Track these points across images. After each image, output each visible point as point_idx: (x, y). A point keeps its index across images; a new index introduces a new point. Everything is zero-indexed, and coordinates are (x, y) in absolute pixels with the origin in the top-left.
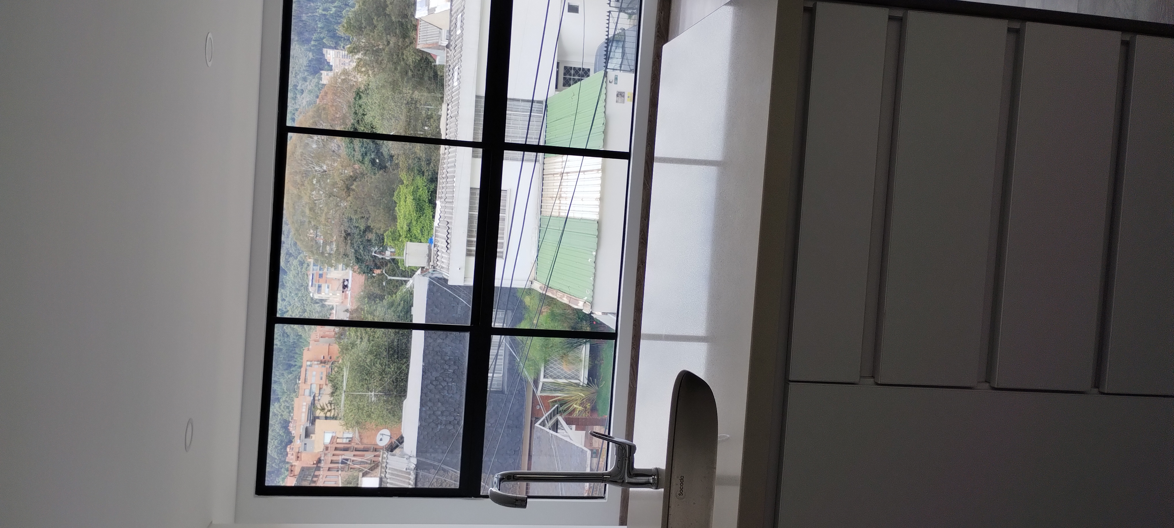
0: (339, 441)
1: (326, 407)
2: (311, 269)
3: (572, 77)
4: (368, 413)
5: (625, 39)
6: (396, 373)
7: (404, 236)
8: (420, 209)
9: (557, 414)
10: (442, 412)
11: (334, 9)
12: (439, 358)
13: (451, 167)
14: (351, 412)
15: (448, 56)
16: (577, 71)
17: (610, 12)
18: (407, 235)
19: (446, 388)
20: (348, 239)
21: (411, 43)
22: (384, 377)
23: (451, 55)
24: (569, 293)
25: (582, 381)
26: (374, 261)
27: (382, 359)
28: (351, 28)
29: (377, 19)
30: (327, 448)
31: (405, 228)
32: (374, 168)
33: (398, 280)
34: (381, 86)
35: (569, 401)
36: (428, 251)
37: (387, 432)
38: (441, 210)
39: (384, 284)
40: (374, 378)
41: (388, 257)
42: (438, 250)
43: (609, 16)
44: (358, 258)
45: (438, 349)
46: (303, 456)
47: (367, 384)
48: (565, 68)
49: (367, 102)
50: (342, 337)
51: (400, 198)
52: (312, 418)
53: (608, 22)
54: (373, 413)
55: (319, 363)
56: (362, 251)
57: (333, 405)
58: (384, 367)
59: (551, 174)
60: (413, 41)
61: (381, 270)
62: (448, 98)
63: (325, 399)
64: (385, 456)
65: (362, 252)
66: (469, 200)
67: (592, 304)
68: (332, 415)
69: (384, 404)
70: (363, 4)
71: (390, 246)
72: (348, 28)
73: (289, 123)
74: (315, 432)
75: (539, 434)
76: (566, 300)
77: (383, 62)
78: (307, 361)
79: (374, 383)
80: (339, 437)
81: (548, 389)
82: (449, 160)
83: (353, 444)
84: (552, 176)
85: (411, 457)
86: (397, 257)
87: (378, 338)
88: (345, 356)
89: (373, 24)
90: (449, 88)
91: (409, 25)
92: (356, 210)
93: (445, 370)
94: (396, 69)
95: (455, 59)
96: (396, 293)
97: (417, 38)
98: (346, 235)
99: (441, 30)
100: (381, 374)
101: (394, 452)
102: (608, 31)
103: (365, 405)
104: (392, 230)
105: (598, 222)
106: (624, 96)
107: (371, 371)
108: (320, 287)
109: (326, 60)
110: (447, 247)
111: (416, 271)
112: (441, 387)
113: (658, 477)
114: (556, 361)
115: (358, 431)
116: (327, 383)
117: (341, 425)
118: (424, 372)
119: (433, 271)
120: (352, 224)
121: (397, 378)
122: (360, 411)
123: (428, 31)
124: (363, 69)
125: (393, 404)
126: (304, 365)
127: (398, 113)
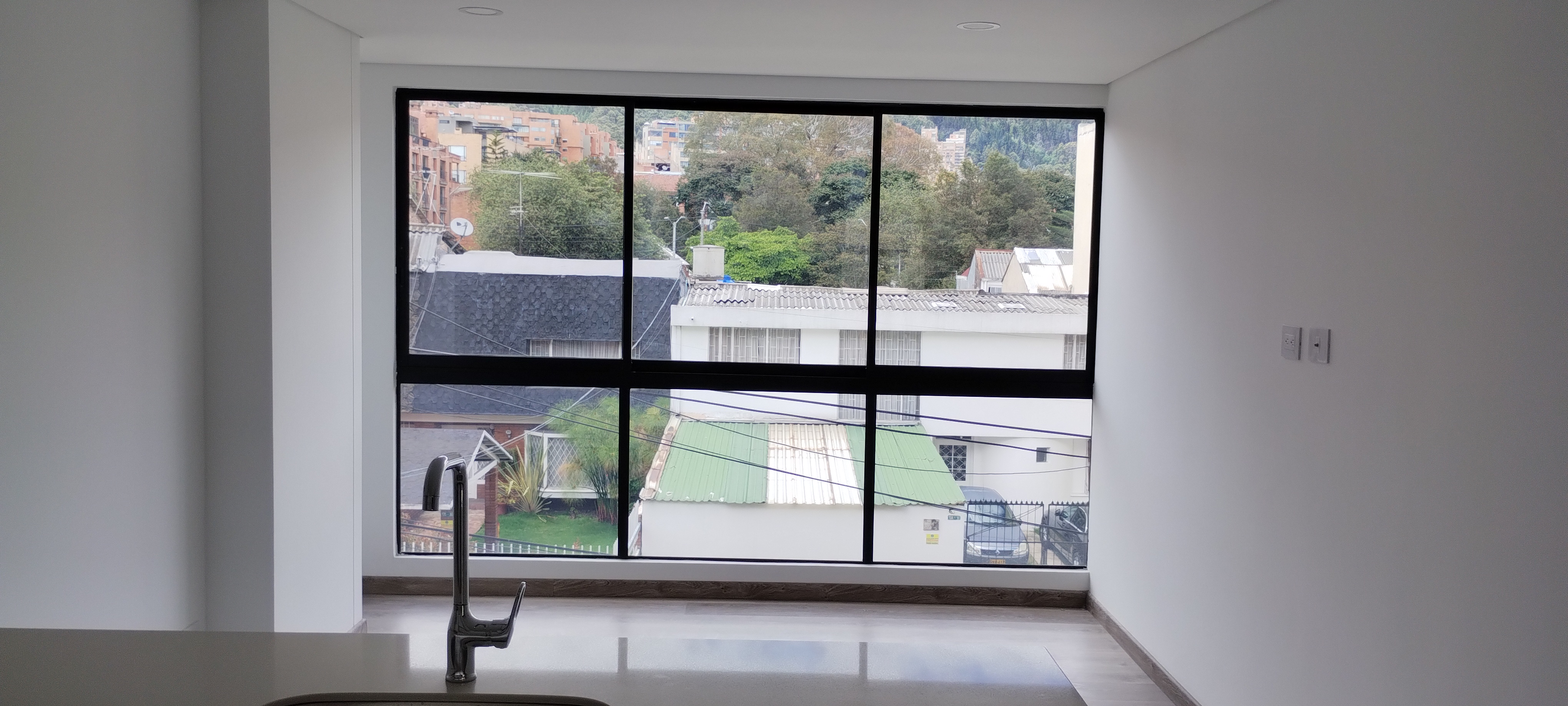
0: (454, 165)
1: (498, 147)
2: (680, 122)
3: (953, 457)
4: (493, 202)
5: (1008, 526)
6: (548, 238)
7: (730, 241)
8: (766, 261)
9: (501, 459)
10: (498, 303)
11: (1016, 141)
12: (571, 297)
13: (826, 303)
14: (494, 181)
15: (969, 293)
16: (961, 463)
17: (1042, 505)
18: (733, 245)
19: (532, 308)
20: (723, 169)
21: (981, 243)
22: (541, 222)
23: (971, 297)
24: (666, 467)
25: (546, 490)
26: (696, 203)
27: (566, 218)
28: (996, 164)
29: (1008, 197)
30: (443, 151)
31: (742, 243)
32: (817, 199)
33: (672, 235)
34: (923, 206)
35: (517, 474)
36: (713, 276)
37: (470, 231)
38: (769, 292)
39: (666, 218)
40: (540, 208)
41: (702, 222)
42: (715, 290)
43: (1037, 504)
44: (698, 182)
45: (583, 294)
46: (432, 120)
47: (531, 199)
48: (965, 447)
49: (902, 189)
50: (594, 165)
51: (779, 235)
52: (483, 129)
53: (1029, 503)
54: (493, 209)
55: (557, 135)
56: (708, 188)
57: (502, 155)
58: (555, 221)
59: (824, 436)
60: (983, 245)
61: (684, 213)
62: (915, 295)
63: (509, 145)
64: (437, 230)
65: (706, 187)
66: (785, 327)
67: (653, 500)
68: (489, 155)
69: (505, 224)
70: (1026, 179)
71: (717, 224)
72: (995, 161)
73: (886, 118)
74: (464, 134)
75: (471, 436)
76: (657, 464)
77: (955, 206)
78: (559, 120)
79: (534, 209)
80: (460, 165)
81: (534, 444)
82: (834, 299)
83: (449, 185)
84: (822, 437)
85: (436, 264)
86: (702, 233)
87: (594, 212)
88: (568, 171)
89: (1002, 193)
90: (928, 296)
91: (1004, 239)
92: (761, 179)
93: (556, 305)
94: (947, 224)
95: (967, 302)
96: (655, 233)
97: (988, 250)
98: (729, 166)
99: (1000, 280)
100: (545, 218)
101: (442, 242)
102: (1016, 504)
103: (502, 198)
104: (738, 226)
105: (764, 502)
106: (933, 529)
107: (550, 205)
108: (659, 134)
109: (952, 133)
110: (721, 301)
111: (684, 259)
112: (533, 301)
113: (464, 682)
114: (572, 453)
115: (469, 191)
116: (530, 147)
117: (475, 168)
118: (552, 278)
119: (688, 284)
120: (742, 174)
121: (541, 239)
122: (495, 192)
123: (998, 263)
124: (943, 182)
125: (505, 236)
126: (554, 117)
127: (891, 228)
